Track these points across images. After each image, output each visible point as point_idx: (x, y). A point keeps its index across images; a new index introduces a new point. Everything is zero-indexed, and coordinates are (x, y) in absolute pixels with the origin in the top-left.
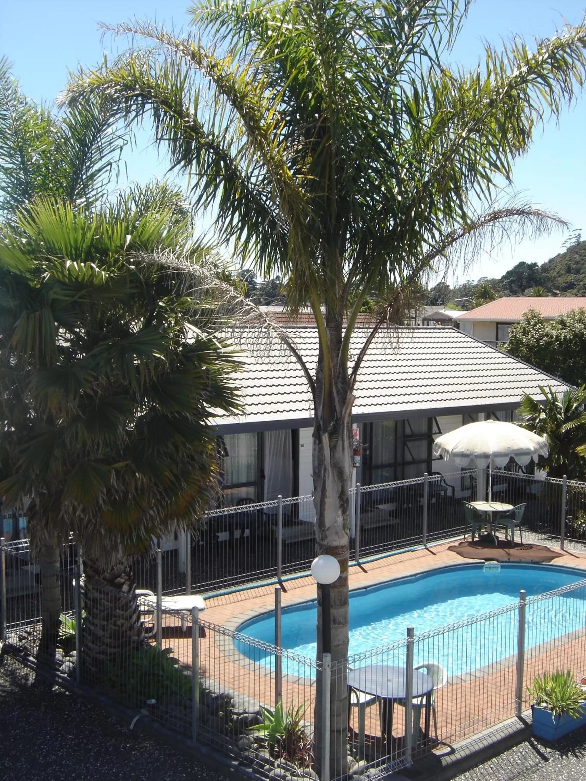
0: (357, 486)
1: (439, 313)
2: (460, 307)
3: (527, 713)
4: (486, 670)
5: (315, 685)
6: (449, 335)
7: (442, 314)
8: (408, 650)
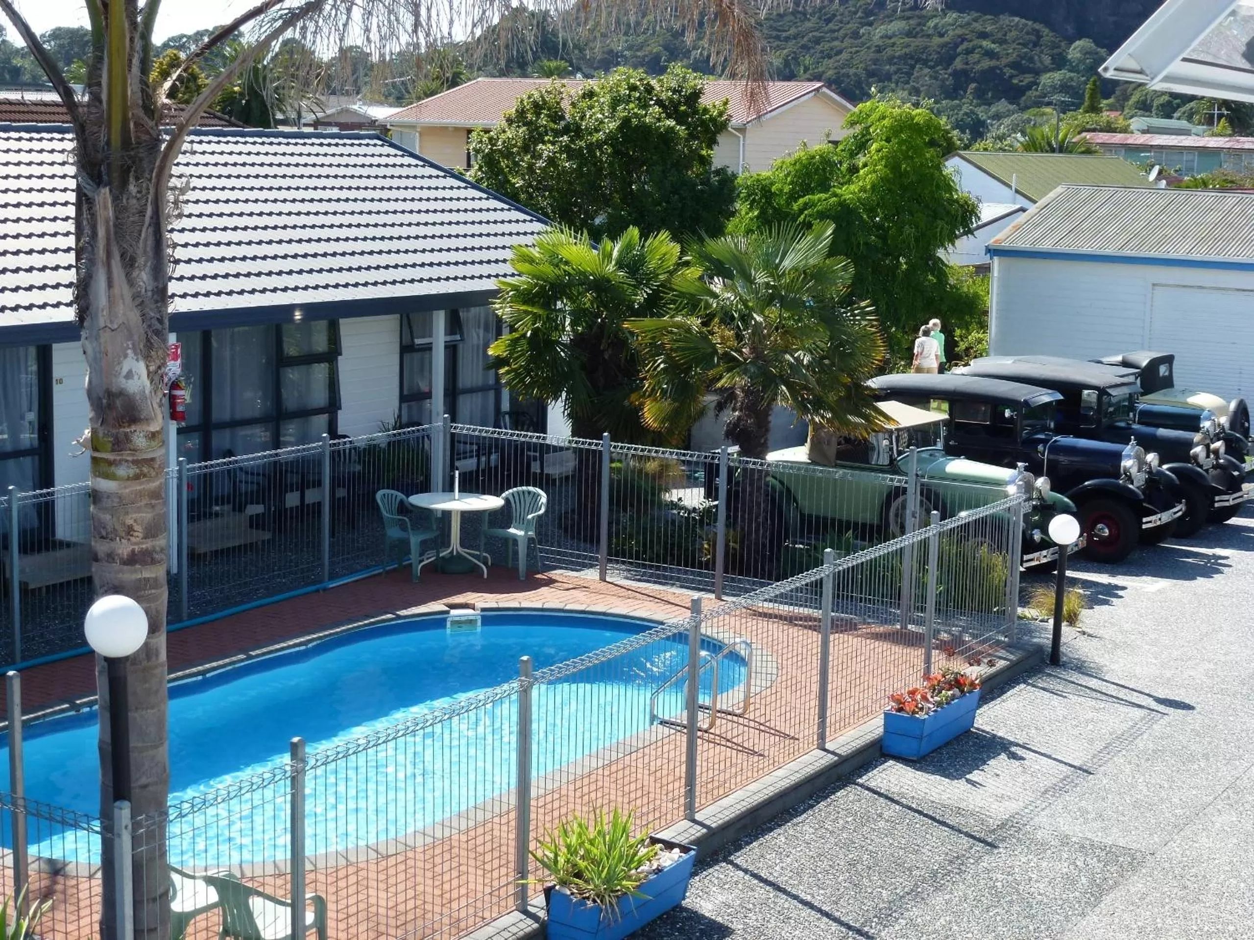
0: (179, 463)
1: (348, 111)
2: (391, 99)
3: (537, 902)
4: (455, 824)
5: (99, 875)
6: (370, 150)
7: (355, 113)
8: (293, 786)
